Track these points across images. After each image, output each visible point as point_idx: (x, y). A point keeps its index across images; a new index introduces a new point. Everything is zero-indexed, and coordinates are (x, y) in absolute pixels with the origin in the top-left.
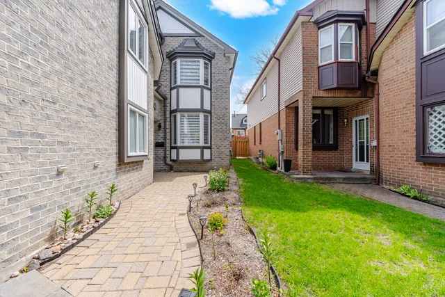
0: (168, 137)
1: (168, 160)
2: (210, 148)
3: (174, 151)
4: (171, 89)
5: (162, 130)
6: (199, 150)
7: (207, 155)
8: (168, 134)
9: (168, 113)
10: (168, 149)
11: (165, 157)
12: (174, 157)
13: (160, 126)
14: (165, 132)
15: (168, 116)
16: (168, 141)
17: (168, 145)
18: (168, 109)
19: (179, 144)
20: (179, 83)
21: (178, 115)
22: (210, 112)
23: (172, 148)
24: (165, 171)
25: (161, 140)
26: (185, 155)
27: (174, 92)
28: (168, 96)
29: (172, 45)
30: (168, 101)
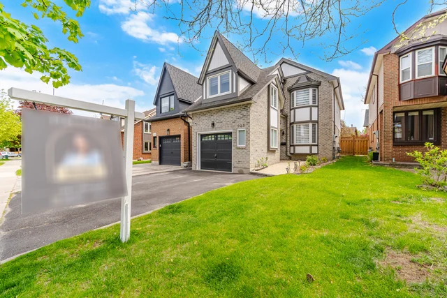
0: (288, 139)
1: (288, 154)
2: (317, 145)
3: (292, 148)
4: (291, 110)
5: (285, 135)
6: (309, 147)
7: (315, 150)
8: (289, 137)
9: (288, 125)
10: (288, 146)
11: (286, 152)
12: (292, 152)
13: (283, 133)
14: (287, 137)
15: (288, 126)
16: (288, 142)
17: (288, 144)
18: (289, 122)
19: (295, 143)
20: (295, 106)
21: (295, 126)
22: (317, 122)
23: (291, 146)
24: (286, 160)
25: (284, 141)
26: (299, 150)
27: (292, 111)
28: (289, 115)
29: (290, 83)
30: (288, 118)
